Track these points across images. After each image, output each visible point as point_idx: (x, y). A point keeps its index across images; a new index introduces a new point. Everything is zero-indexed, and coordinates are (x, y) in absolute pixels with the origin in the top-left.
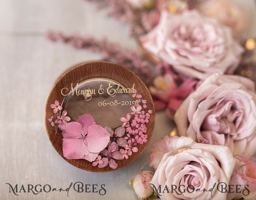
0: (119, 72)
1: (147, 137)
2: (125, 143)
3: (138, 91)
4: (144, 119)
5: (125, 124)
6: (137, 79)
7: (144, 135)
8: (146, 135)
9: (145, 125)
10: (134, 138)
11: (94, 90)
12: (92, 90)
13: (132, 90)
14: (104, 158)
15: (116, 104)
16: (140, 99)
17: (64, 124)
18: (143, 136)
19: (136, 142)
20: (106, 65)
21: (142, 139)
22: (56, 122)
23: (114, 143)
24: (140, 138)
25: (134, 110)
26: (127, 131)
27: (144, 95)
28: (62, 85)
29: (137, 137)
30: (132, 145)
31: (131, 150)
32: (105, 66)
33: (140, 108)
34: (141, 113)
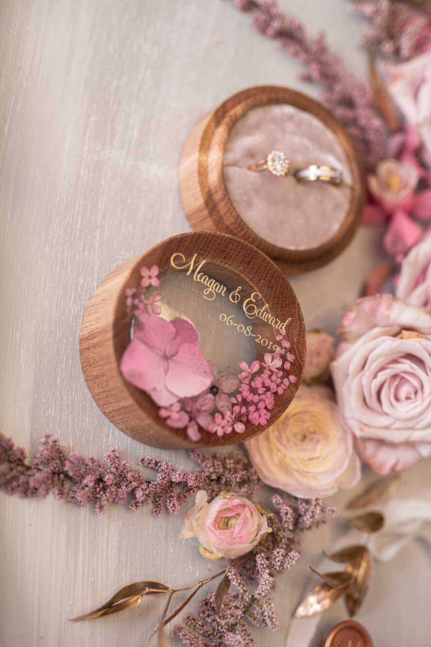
0: (275, 286)
1: (268, 418)
2: (227, 406)
3: (287, 334)
4: (278, 386)
5: (244, 374)
6: (297, 314)
7: (265, 411)
8: (269, 415)
9: (273, 395)
10: (247, 408)
11: (225, 288)
12: (222, 286)
13: (283, 325)
14: (183, 413)
15: (247, 332)
16: (285, 348)
17: (148, 313)
18: (263, 411)
19: (248, 416)
20: (263, 261)
21: (260, 416)
22: (136, 301)
23: (211, 396)
24: (257, 412)
25: (268, 360)
26: (240, 390)
27: (295, 347)
28: (176, 247)
29: (252, 408)
30: (239, 418)
31: (233, 425)
32: (259, 261)
33: (278, 363)
34: (277, 374)
